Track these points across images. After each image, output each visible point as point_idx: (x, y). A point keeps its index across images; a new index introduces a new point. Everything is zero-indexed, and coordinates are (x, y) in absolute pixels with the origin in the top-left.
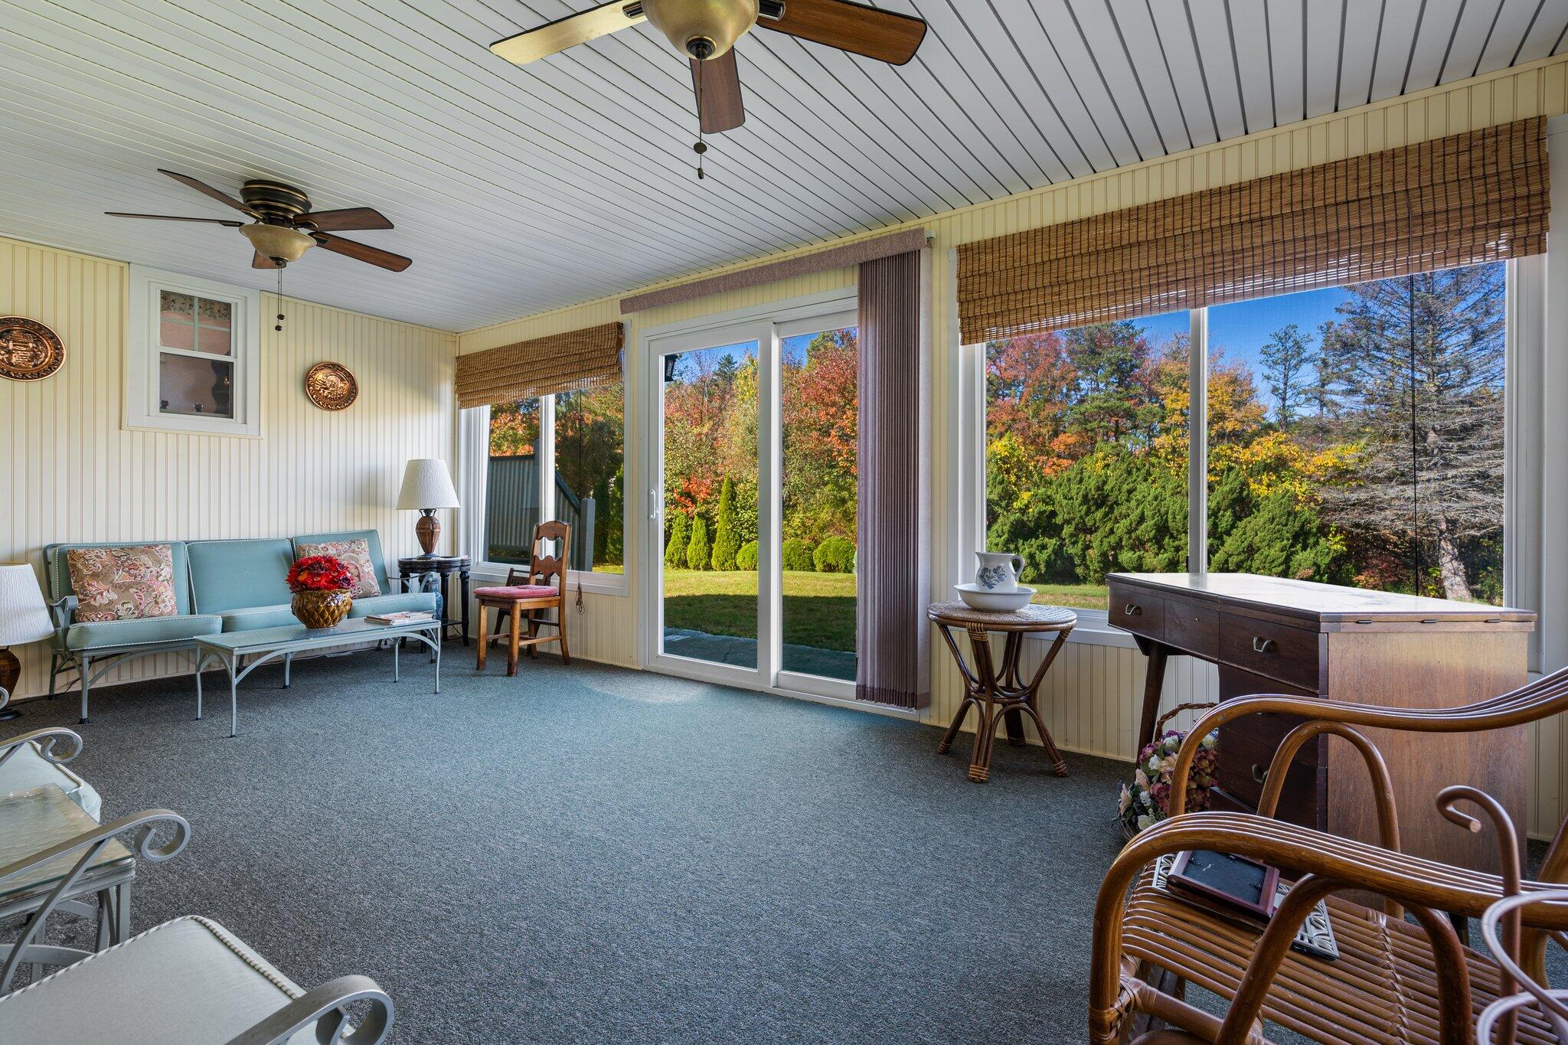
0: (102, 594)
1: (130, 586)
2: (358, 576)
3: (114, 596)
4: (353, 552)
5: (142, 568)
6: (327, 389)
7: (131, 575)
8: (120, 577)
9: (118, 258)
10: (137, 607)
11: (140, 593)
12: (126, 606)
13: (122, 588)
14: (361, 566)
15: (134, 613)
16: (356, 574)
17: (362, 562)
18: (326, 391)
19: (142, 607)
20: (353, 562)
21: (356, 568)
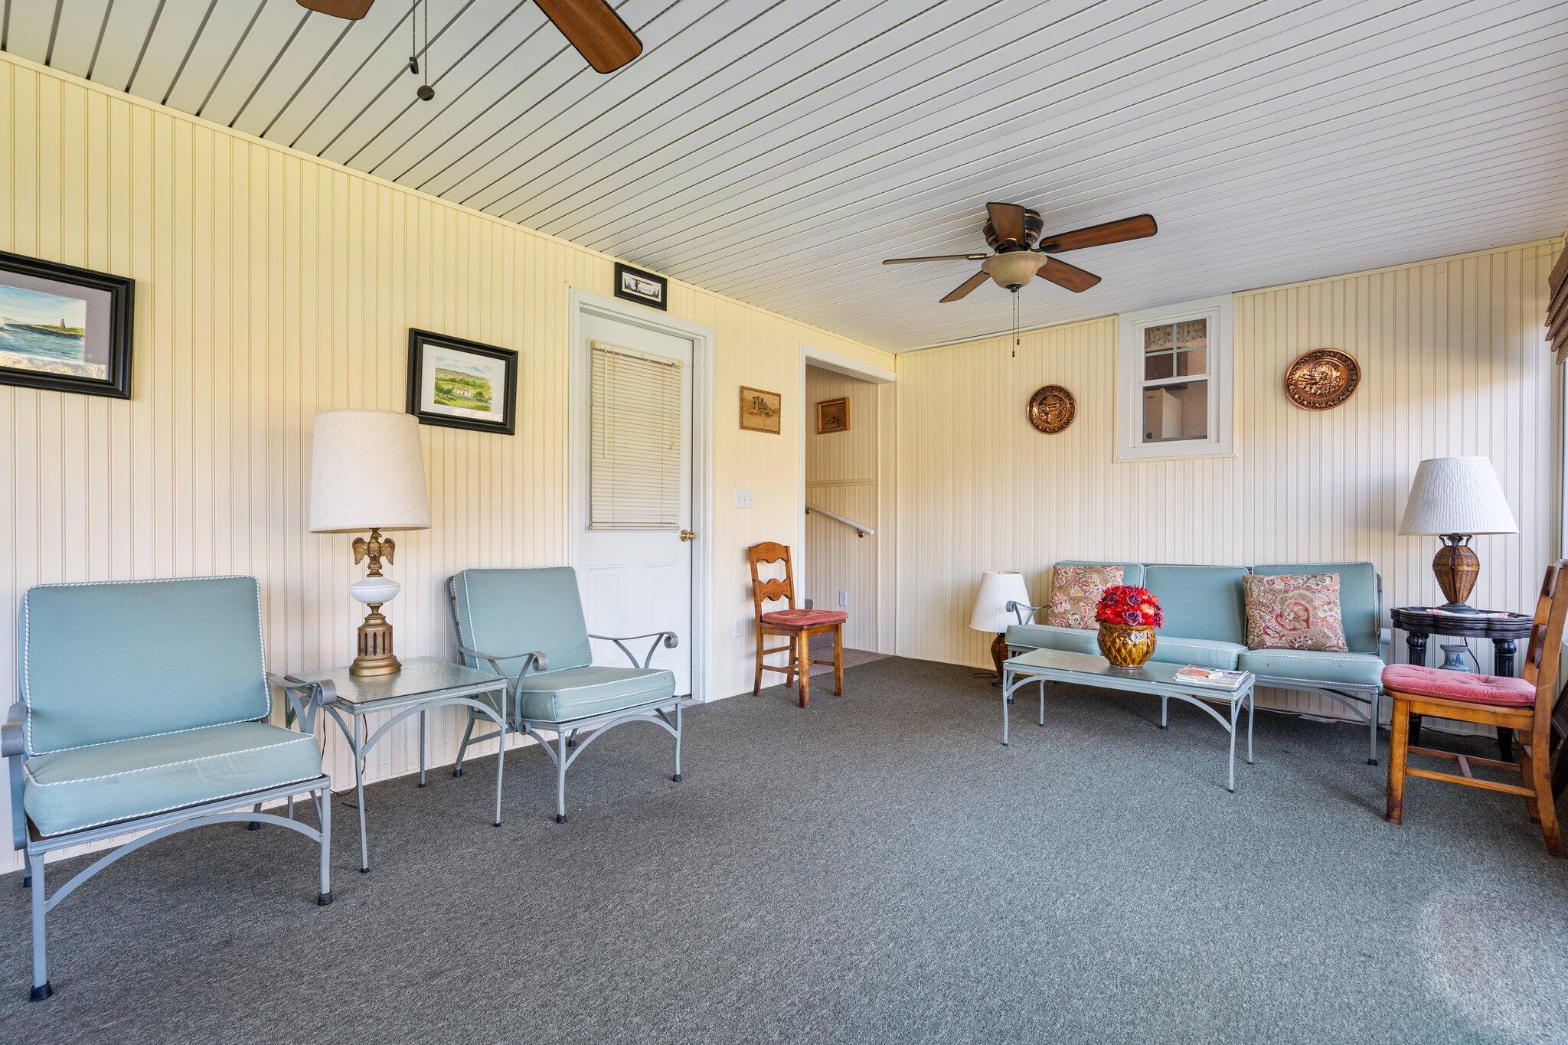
0: (1061, 603)
1: (1080, 600)
2: (1307, 621)
3: (1068, 606)
4: (1308, 589)
5: (1091, 585)
6: (1316, 383)
7: (1082, 590)
8: (1075, 591)
9: (1109, 313)
10: (1082, 619)
11: (1086, 607)
12: (1075, 616)
13: (1075, 600)
14: (1315, 608)
15: (1079, 624)
16: (1305, 617)
17: (1316, 604)
18: (1314, 387)
19: (1086, 619)
20: (1304, 603)
21: (1306, 610)
